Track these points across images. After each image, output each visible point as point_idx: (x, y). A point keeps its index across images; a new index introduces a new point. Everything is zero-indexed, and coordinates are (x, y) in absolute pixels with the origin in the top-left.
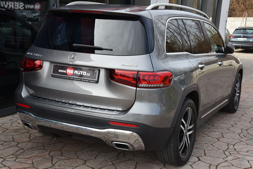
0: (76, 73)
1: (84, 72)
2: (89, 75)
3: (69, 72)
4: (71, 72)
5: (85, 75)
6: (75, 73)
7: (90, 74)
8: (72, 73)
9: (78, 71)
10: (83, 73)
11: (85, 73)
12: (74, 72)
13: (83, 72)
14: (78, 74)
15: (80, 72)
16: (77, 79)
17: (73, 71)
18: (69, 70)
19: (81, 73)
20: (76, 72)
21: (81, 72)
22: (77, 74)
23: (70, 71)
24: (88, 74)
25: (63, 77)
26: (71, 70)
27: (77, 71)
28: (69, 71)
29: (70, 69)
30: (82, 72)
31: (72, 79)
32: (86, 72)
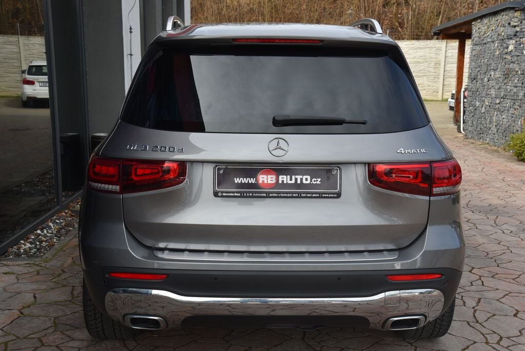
0: (283, 181)
1: (305, 177)
2: (318, 182)
3: (263, 181)
4: (269, 179)
5: (308, 182)
6: (280, 182)
7: (320, 180)
8: (274, 182)
9: (289, 177)
10: (301, 179)
11: (306, 179)
12: (277, 179)
13: (301, 177)
14: (289, 182)
15: (293, 177)
16: (289, 195)
17: (274, 177)
18: (265, 176)
19: (296, 179)
20: (284, 179)
21: (296, 177)
22: (285, 182)
23: (267, 179)
24: (315, 181)
25: (251, 194)
26: (269, 176)
27: (285, 177)
28: (263, 179)
29: (267, 172)
30: (299, 177)
31: (275, 195)
32: (309, 177)
